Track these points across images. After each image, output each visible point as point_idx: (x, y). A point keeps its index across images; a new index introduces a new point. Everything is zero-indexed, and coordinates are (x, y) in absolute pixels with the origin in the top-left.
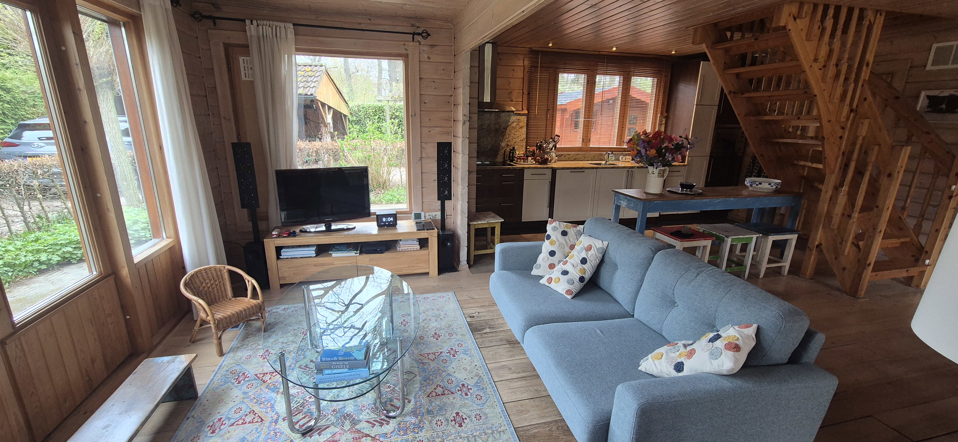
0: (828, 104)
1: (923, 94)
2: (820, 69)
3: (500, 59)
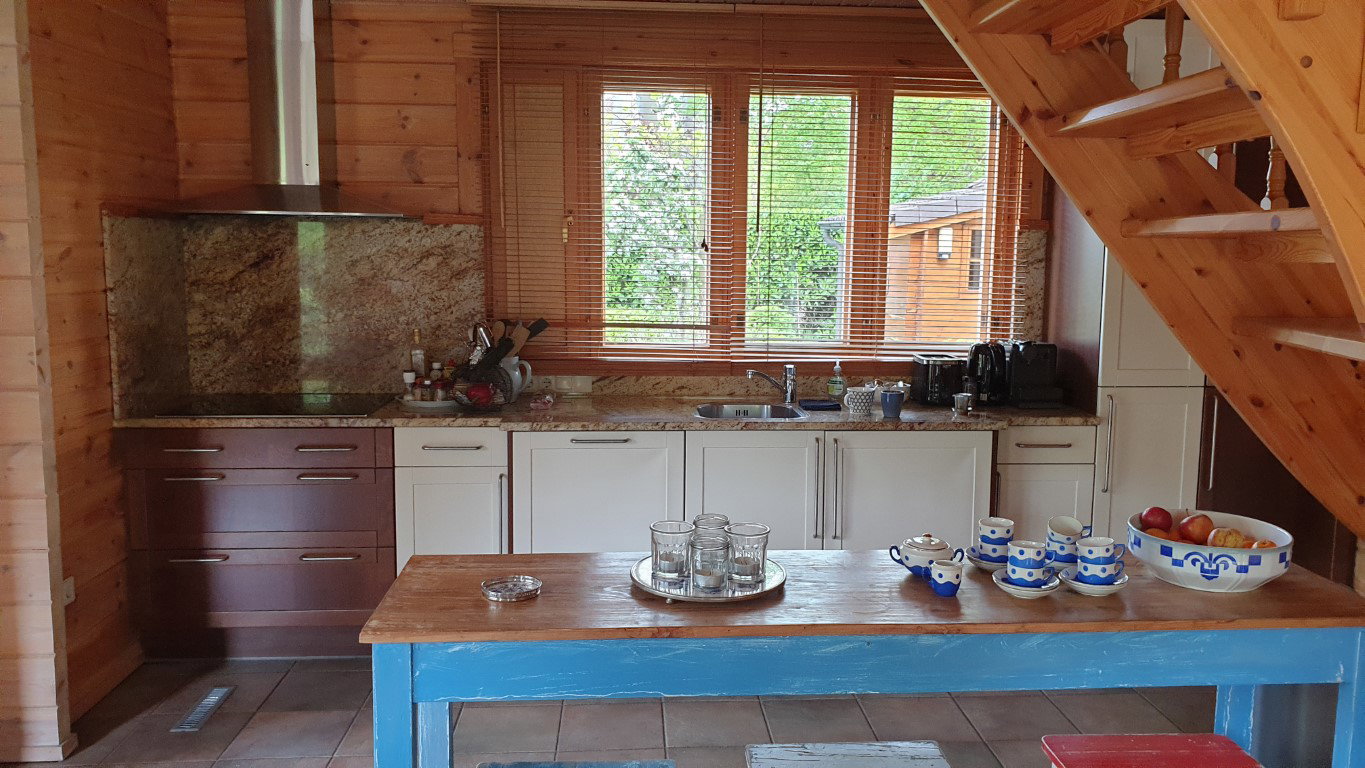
3: (365, 42)
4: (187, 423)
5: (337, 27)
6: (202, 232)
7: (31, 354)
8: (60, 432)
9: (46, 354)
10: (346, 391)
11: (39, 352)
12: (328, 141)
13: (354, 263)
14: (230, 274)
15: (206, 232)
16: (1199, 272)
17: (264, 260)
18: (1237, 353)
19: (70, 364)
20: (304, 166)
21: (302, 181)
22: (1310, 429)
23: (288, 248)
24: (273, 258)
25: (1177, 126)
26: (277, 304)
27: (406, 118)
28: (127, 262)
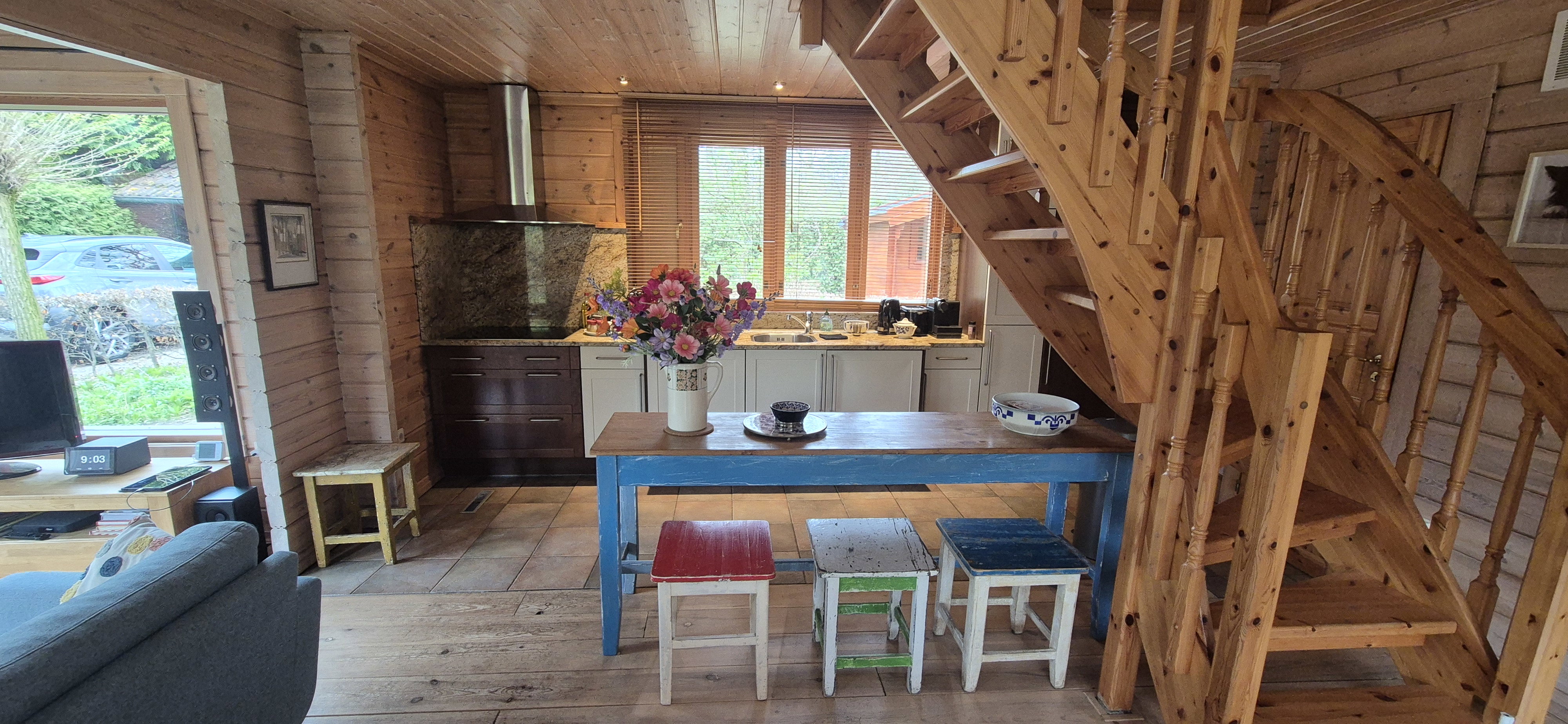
0: (1091, 193)
1: (1536, 164)
2: (1033, 83)
3: (559, 119)
4: (462, 343)
5: (544, 111)
6: (468, 232)
7: (374, 303)
8: (392, 347)
9: (382, 303)
10: (554, 325)
11: (378, 302)
12: (539, 178)
13: (556, 251)
14: (485, 257)
15: (470, 233)
16: (1027, 260)
17: (504, 249)
18: (1046, 306)
19: (395, 309)
20: (526, 194)
21: (525, 202)
22: (1086, 349)
23: (518, 242)
24: (509, 248)
25: (1011, 178)
26: (513, 275)
27: (585, 165)
28: (425, 251)
